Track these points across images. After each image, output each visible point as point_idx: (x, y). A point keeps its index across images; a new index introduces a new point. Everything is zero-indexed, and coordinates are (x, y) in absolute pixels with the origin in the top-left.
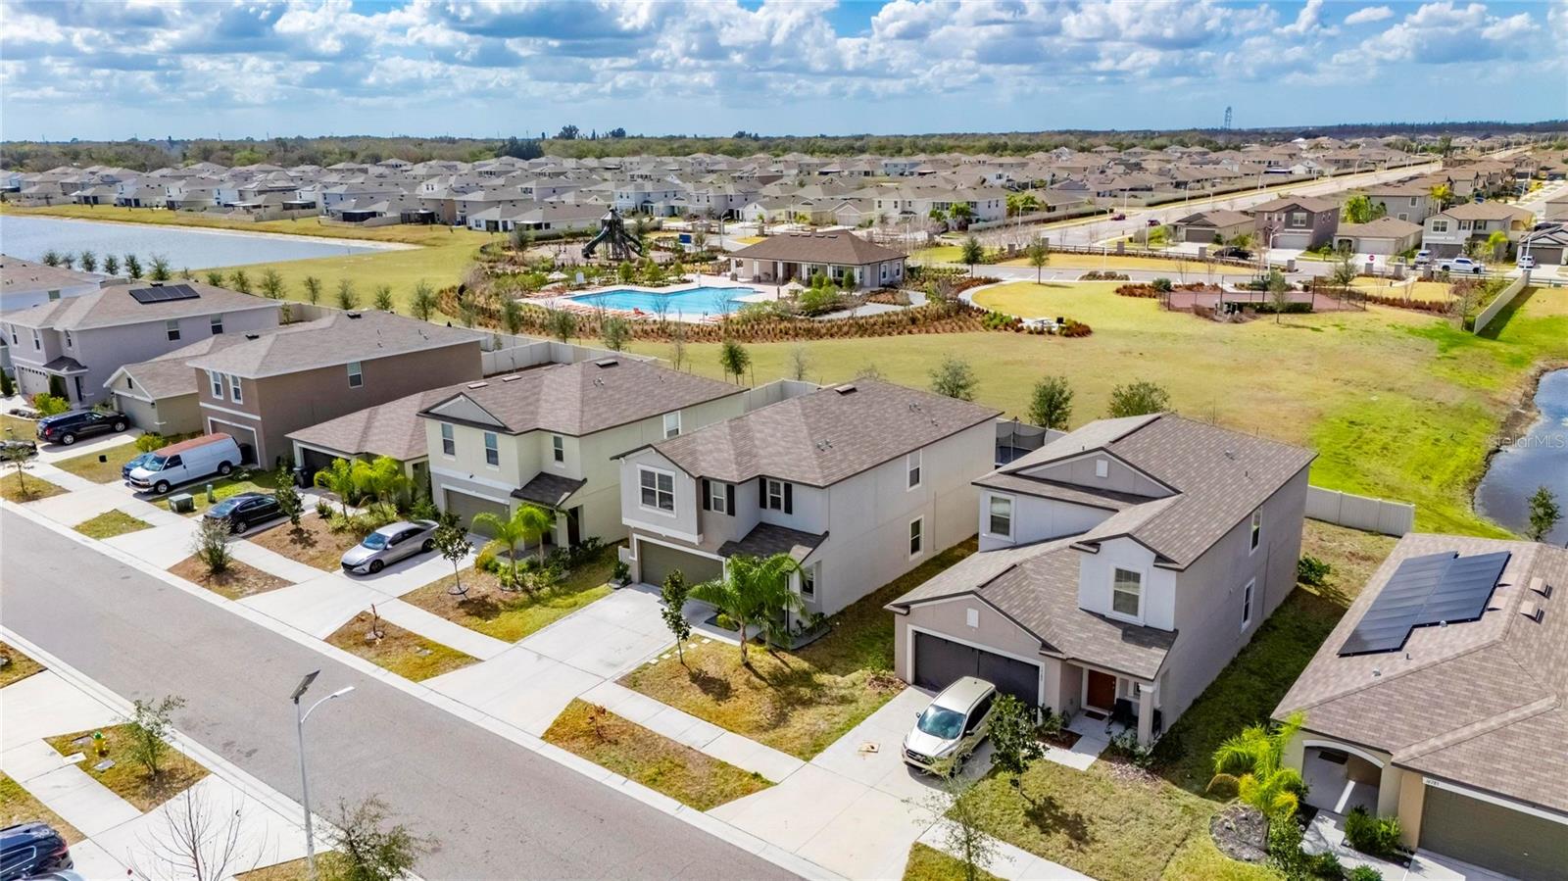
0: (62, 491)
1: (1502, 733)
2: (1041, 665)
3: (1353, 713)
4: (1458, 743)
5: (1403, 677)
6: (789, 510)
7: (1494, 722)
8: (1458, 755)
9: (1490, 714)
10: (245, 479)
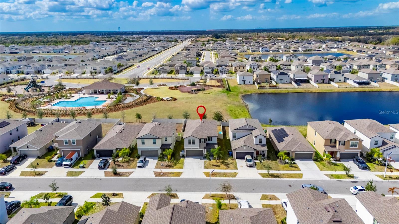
0: (47, 172)
1: (299, 146)
2: (254, 152)
3: (286, 148)
4: (296, 148)
5: (288, 143)
6: (211, 140)
7: (298, 145)
8: (297, 149)
9: (296, 145)
10: (83, 160)
